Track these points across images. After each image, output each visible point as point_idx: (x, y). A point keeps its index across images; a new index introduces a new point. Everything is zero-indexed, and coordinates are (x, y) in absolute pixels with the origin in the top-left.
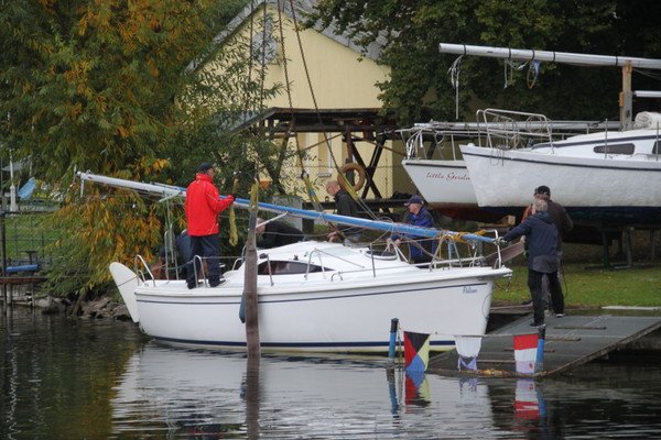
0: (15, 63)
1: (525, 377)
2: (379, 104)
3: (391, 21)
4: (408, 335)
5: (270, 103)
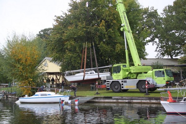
0: (13, 67)
1: (76, 105)
2: (60, 71)
3: (61, 61)
4: (62, 100)
5: (45, 72)
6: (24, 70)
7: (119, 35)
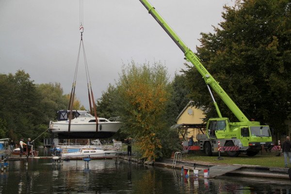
4: (185, 170)
6: (144, 120)
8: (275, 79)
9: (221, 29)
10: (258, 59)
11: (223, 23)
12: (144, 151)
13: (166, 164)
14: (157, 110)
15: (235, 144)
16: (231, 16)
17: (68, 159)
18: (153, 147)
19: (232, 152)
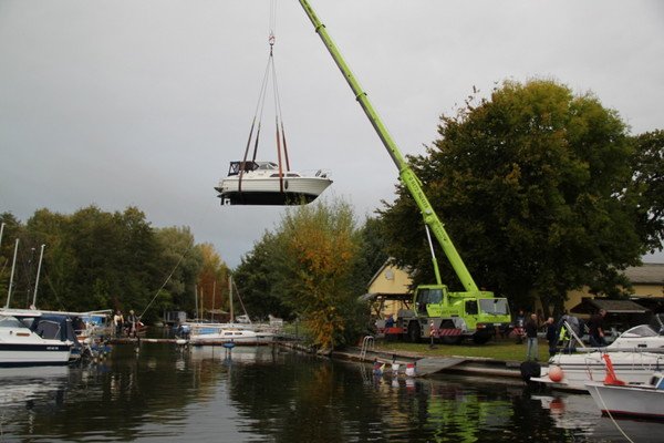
1: (409, 377)
2: (408, 292)
6: (318, 287)
7: (563, 201)
8: (517, 227)
9: (437, 150)
10: (492, 197)
11: (439, 141)
12: (317, 334)
13: (350, 355)
14: (339, 271)
15: (456, 325)
16: (451, 132)
17: (200, 344)
18: (331, 328)
19: (451, 337)
